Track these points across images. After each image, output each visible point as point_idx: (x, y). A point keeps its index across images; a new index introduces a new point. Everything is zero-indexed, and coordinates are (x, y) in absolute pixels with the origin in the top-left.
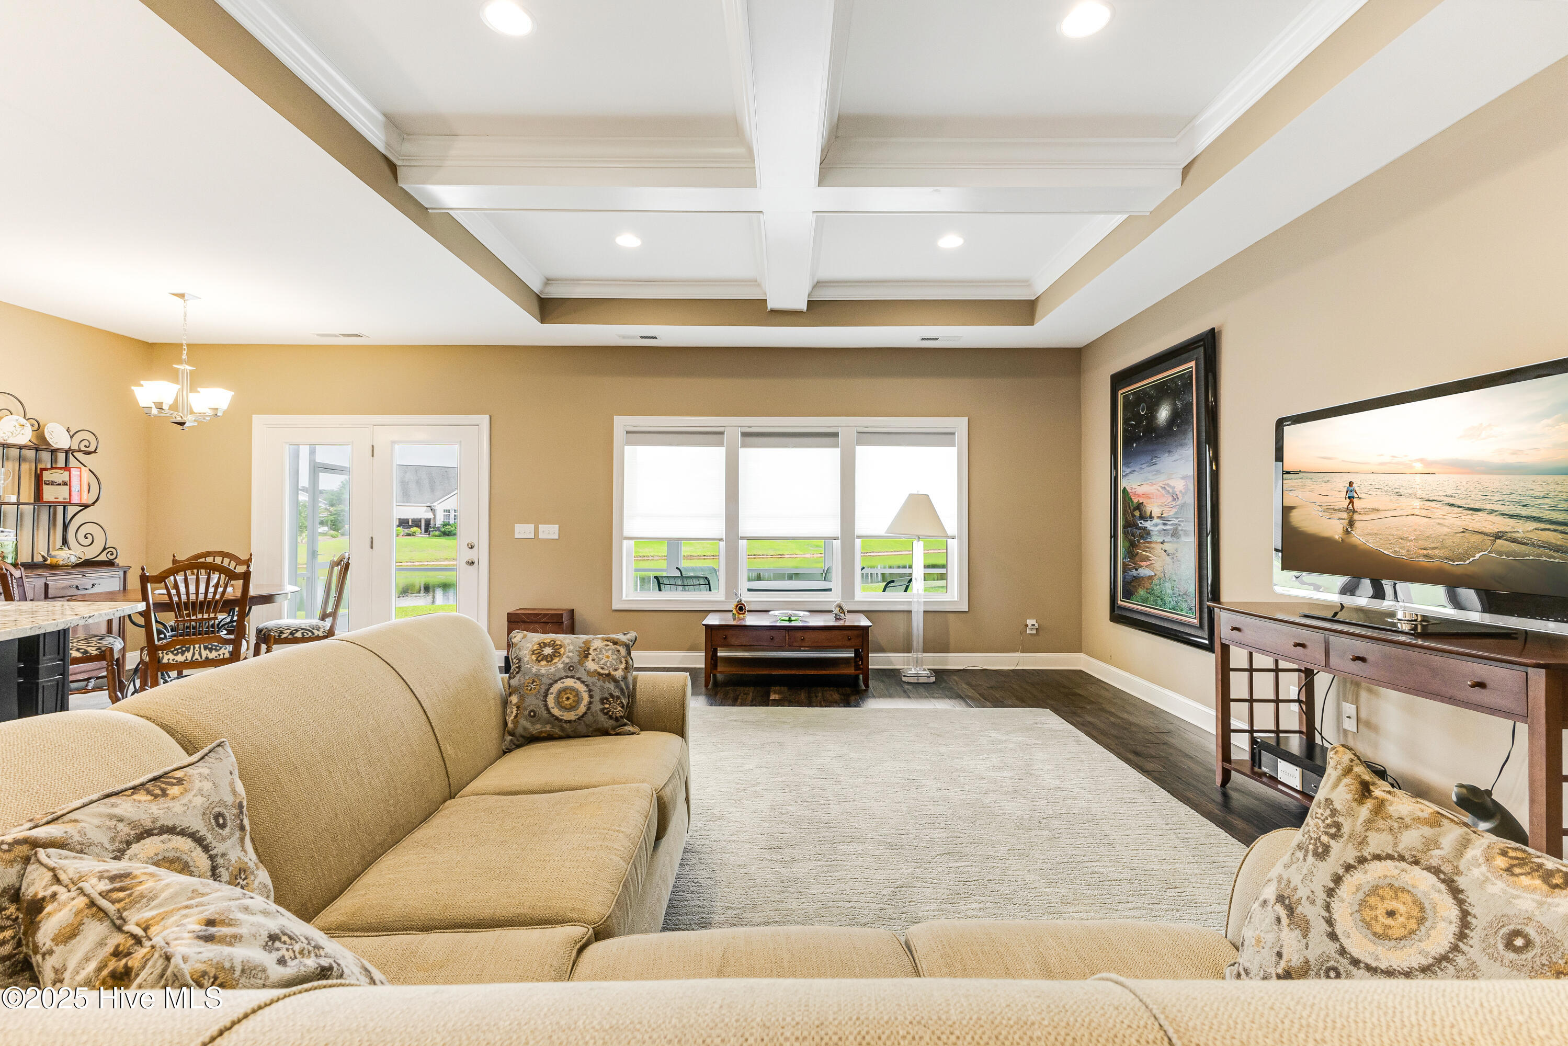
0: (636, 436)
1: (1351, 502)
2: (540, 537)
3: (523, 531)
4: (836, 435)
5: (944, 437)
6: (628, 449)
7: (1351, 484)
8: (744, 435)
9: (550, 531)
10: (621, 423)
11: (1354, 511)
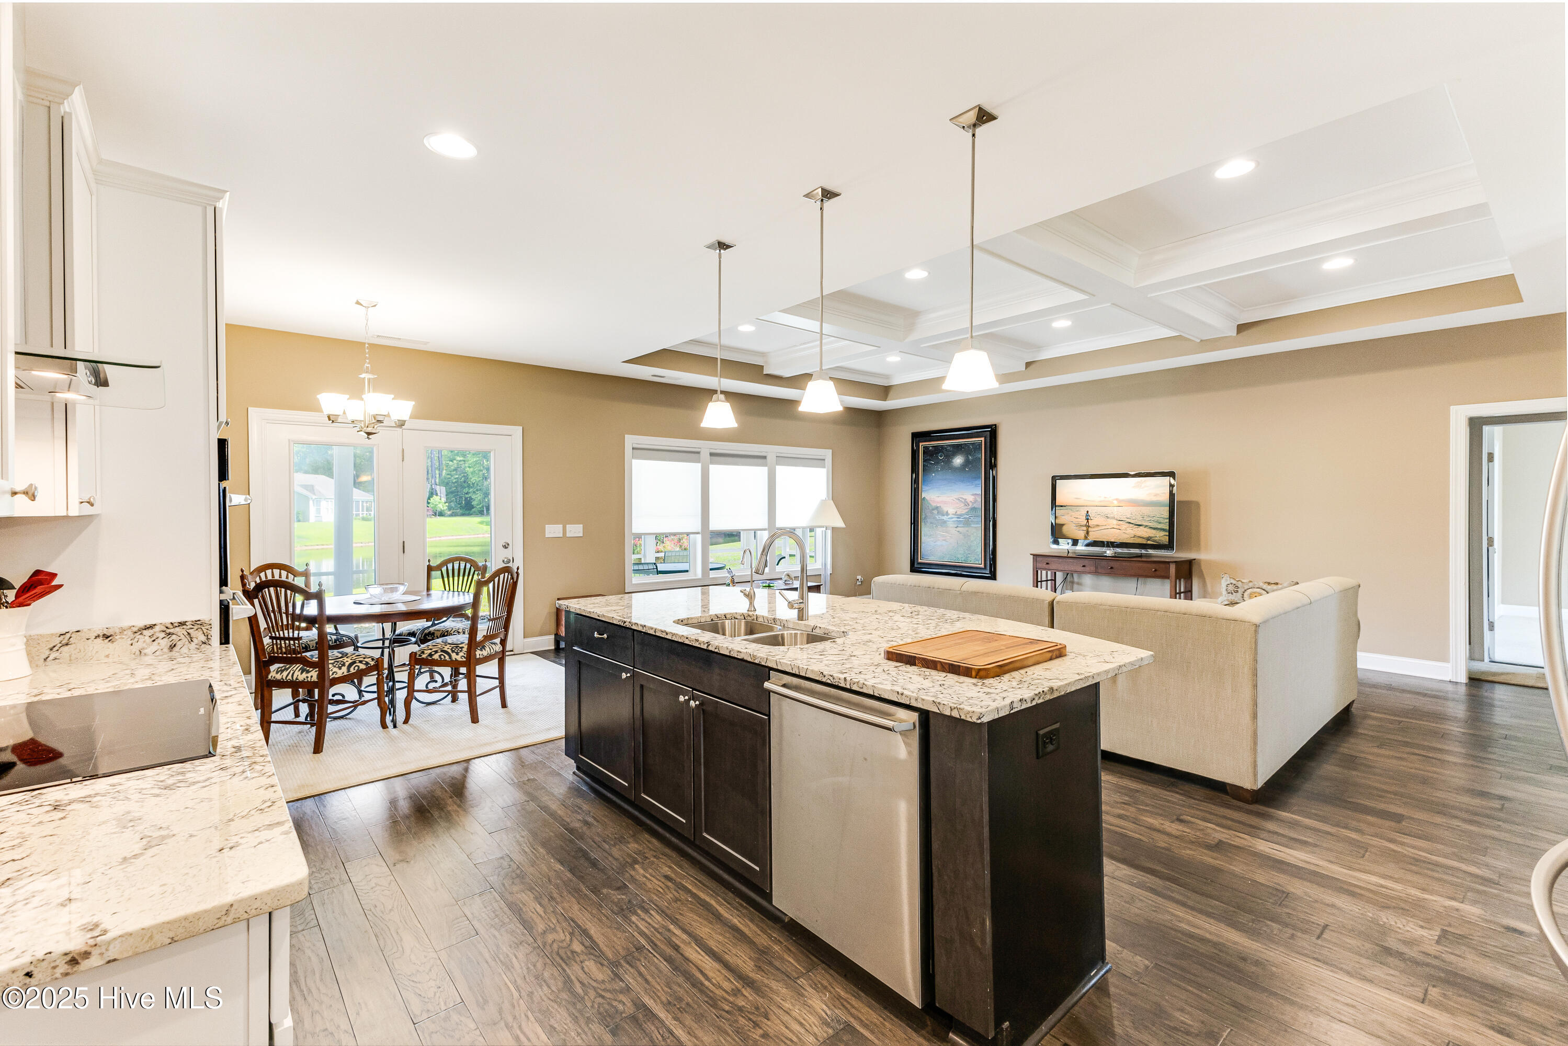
0: (642, 452)
1: (1088, 521)
2: (568, 535)
3: (553, 531)
4: (765, 457)
5: (820, 462)
6: (635, 462)
7: (1088, 512)
8: (712, 454)
9: (575, 530)
10: (631, 440)
11: (1089, 526)
